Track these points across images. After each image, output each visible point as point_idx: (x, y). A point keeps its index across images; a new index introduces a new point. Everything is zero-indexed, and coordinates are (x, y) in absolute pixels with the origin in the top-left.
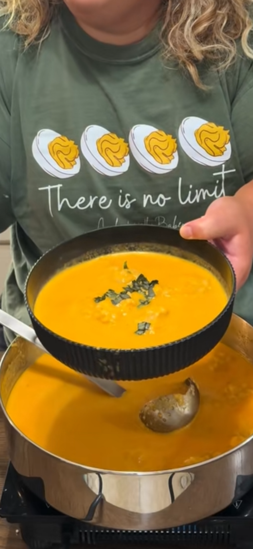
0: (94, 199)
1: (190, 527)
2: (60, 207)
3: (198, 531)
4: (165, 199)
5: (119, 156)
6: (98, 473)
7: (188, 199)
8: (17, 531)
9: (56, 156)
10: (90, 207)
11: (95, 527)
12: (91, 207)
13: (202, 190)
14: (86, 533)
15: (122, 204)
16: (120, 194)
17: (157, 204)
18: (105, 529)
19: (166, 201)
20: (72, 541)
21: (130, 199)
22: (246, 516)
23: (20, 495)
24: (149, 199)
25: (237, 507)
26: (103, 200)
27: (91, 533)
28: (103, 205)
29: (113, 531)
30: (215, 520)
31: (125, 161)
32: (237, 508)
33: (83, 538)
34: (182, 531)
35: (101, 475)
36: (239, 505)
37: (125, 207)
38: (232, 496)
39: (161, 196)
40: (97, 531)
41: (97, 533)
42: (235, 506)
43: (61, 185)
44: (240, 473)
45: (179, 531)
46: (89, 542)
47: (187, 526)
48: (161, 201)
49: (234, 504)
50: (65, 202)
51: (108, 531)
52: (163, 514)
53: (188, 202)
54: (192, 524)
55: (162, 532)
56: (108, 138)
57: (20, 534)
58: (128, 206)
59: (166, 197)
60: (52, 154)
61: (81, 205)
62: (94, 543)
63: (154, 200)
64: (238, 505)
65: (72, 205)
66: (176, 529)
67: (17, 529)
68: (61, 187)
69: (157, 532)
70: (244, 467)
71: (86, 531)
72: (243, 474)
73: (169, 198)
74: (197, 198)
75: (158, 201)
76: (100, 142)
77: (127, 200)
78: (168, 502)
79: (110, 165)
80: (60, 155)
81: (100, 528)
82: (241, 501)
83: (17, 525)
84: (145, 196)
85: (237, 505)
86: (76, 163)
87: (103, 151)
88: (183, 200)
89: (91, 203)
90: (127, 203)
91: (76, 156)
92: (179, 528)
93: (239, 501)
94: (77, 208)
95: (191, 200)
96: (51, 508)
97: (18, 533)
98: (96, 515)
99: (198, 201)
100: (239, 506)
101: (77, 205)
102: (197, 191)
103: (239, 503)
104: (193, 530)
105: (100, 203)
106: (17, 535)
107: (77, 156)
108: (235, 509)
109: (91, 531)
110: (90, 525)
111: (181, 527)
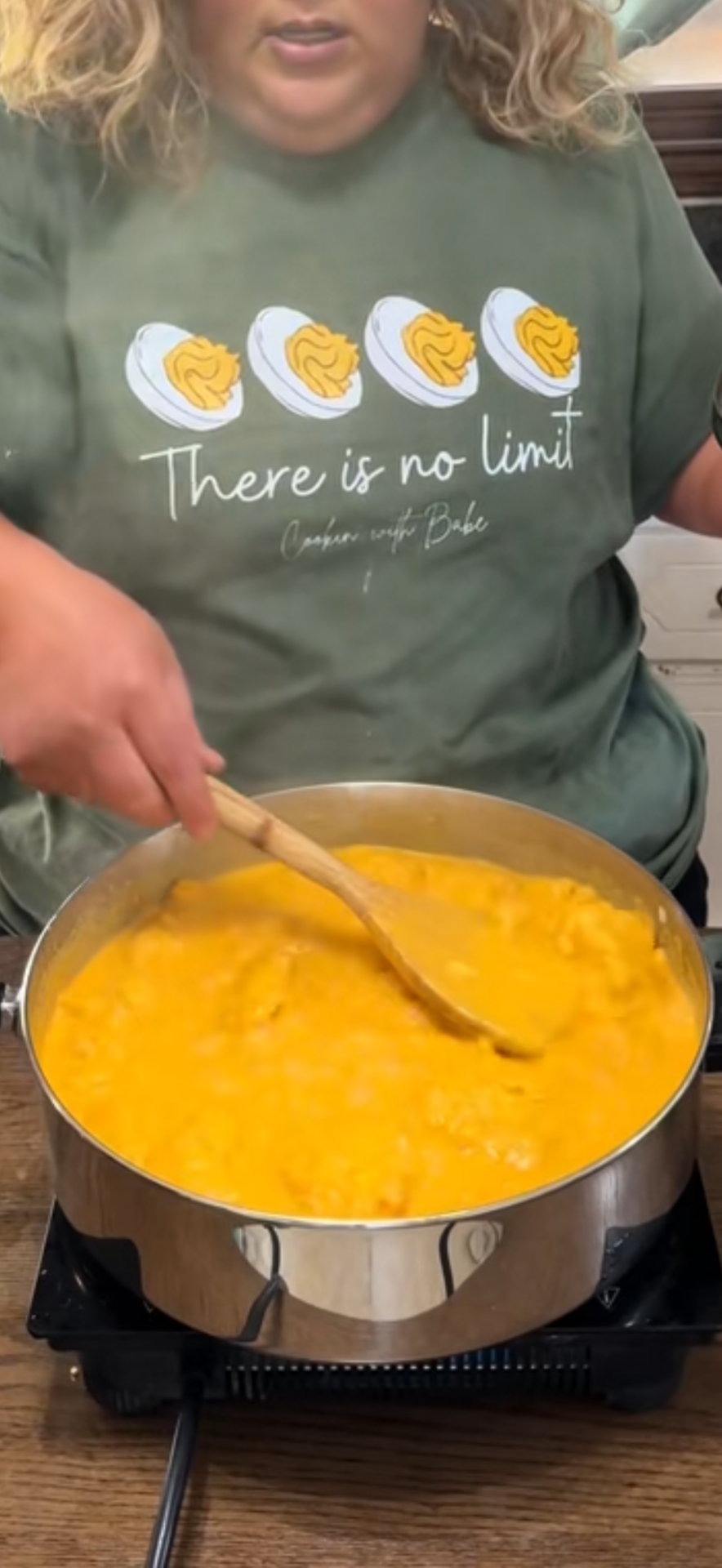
0: (279, 474)
1: (493, 1352)
2: (196, 496)
3: (514, 1364)
4: (452, 462)
5: (337, 372)
6: (270, 1225)
7: (503, 463)
8: (74, 1370)
9: (183, 385)
10: (266, 494)
11: (263, 1358)
12: (271, 495)
13: (532, 445)
14: (241, 1375)
15: (349, 483)
16: (347, 459)
17: (434, 475)
18: (288, 1362)
19: (456, 467)
20: (208, 1393)
21: (369, 468)
22: (630, 1324)
23: (80, 1282)
24: (414, 465)
25: (607, 1304)
26: (302, 474)
27: (254, 1374)
28: (301, 487)
29: (308, 1368)
30: (554, 1337)
31: (351, 385)
32: (608, 1307)
33: (236, 1385)
34: (474, 1365)
35: (276, 1230)
36: (613, 1299)
37: (355, 490)
38: (595, 1277)
39: (444, 456)
40: (268, 1368)
41: (268, 1373)
42: (602, 1302)
43: (197, 446)
44: (613, 1222)
45: (466, 1363)
46: (249, 1394)
47: (486, 1351)
48: (444, 467)
49: (599, 1298)
50: (210, 483)
51: (294, 1368)
52: (428, 1321)
53: (502, 470)
54: (499, 1347)
55: (426, 1367)
56: (311, 335)
57: (81, 1377)
58: (363, 488)
59: (454, 457)
60: (175, 380)
61: (246, 493)
62: (263, 1397)
63: (426, 467)
64: (610, 1297)
65: (226, 492)
66: (460, 1359)
67: (71, 1365)
68: (199, 452)
69: (413, 1367)
70: (623, 1206)
71: (242, 1368)
72: (622, 1224)
73: (462, 461)
74: (522, 460)
75: (435, 468)
76: (294, 343)
77: (362, 473)
78: (439, 1297)
79: (318, 394)
80: (195, 380)
81: (275, 1360)
82: (618, 1290)
83: (72, 1355)
84: (404, 459)
85: (607, 1299)
86: (231, 396)
87: (299, 364)
88: (493, 465)
89: (270, 487)
90: (362, 480)
91: (232, 378)
92: (466, 1358)
93: (612, 1289)
94: (236, 497)
95: (510, 463)
96: (158, 1313)
97: (76, 1375)
98: (266, 1326)
99: (523, 468)
100: (611, 1302)
101: (238, 490)
102: (521, 446)
103: (611, 1294)
104: (500, 1363)
105: (296, 481)
106: (73, 1379)
107: (234, 380)
108: (602, 1307)
109: (255, 1368)
110: (251, 1351)
111: (473, 1355)
